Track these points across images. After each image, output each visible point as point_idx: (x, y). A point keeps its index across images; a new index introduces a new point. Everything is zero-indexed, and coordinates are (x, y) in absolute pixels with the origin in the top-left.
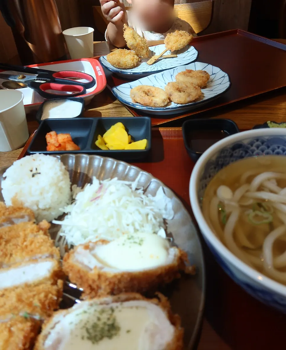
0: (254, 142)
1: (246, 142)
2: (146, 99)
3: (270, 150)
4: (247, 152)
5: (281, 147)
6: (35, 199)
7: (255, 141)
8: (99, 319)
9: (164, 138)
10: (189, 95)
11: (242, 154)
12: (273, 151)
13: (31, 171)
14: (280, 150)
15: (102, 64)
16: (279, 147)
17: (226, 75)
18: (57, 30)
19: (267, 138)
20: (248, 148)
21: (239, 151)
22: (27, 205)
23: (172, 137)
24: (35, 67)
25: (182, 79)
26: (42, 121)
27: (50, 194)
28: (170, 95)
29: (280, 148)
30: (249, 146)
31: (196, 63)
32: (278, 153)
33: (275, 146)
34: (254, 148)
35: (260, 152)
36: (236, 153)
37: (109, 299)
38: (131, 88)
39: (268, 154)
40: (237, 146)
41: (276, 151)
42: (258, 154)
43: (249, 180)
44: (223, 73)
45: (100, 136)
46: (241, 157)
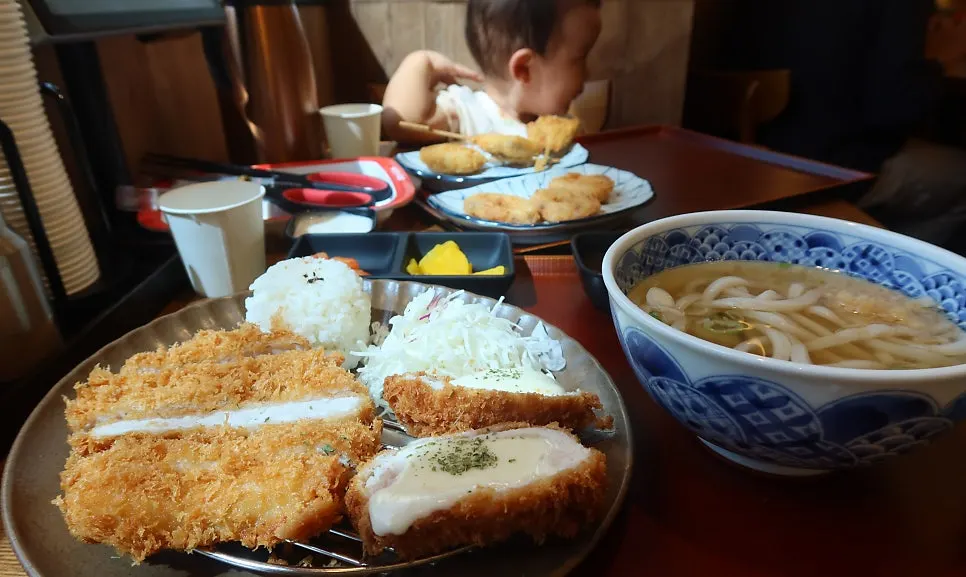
0: (707, 235)
1: (691, 233)
2: (498, 212)
3: (733, 252)
4: (694, 253)
5: (754, 245)
6: (313, 320)
7: (708, 232)
8: (458, 450)
9: (535, 274)
10: (577, 208)
11: (686, 254)
12: (740, 253)
13: (306, 276)
14: (750, 251)
15: (402, 165)
16: (749, 245)
17: (645, 183)
18: (310, 106)
19: (728, 226)
20: (696, 245)
21: (681, 248)
22: (297, 331)
23: (548, 271)
24: (267, 168)
25: (561, 185)
26: (296, 240)
27: (340, 317)
28: (542, 208)
29: (751, 247)
30: (698, 240)
31: (586, 165)
32: (748, 258)
33: (742, 243)
34: (705, 245)
35: (717, 253)
36: (674, 251)
37: (471, 433)
38: (463, 198)
39: (729, 258)
40: (677, 237)
41: (745, 253)
42: (713, 259)
43: (701, 289)
44: (639, 181)
45: (413, 261)
46: (685, 261)
